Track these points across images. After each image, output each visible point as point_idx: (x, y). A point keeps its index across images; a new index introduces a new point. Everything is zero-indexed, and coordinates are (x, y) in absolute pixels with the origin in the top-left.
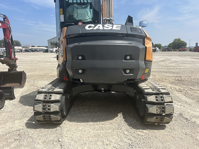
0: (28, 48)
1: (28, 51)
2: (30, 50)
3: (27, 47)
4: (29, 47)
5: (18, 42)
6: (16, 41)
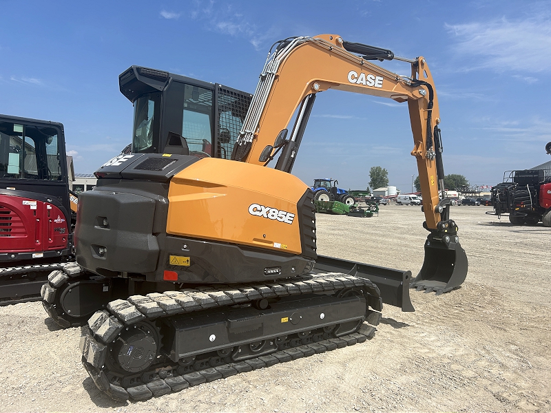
0: (477, 195)
1: (472, 203)
2: (478, 200)
3: (475, 193)
4: (479, 192)
5: (461, 179)
6: (455, 175)
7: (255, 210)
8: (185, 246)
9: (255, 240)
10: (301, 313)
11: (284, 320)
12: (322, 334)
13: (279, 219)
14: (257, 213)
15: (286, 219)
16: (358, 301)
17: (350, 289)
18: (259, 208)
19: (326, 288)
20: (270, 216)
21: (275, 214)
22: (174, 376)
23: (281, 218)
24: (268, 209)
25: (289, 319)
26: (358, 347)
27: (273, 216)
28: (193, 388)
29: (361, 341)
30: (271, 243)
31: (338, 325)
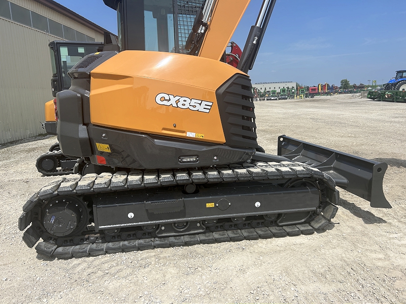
7: (163, 99)
8: (104, 135)
9: (164, 129)
10: (229, 200)
11: (210, 205)
12: (263, 221)
13: (191, 108)
14: (165, 103)
15: (201, 108)
16: (308, 192)
17: (302, 179)
18: (167, 97)
19: (270, 178)
20: (180, 105)
21: (186, 103)
22: (102, 243)
23: (194, 106)
24: (177, 98)
25: (215, 205)
26: (302, 239)
27: (184, 105)
28: (108, 255)
29: (309, 233)
30: (184, 132)
31: (279, 215)
